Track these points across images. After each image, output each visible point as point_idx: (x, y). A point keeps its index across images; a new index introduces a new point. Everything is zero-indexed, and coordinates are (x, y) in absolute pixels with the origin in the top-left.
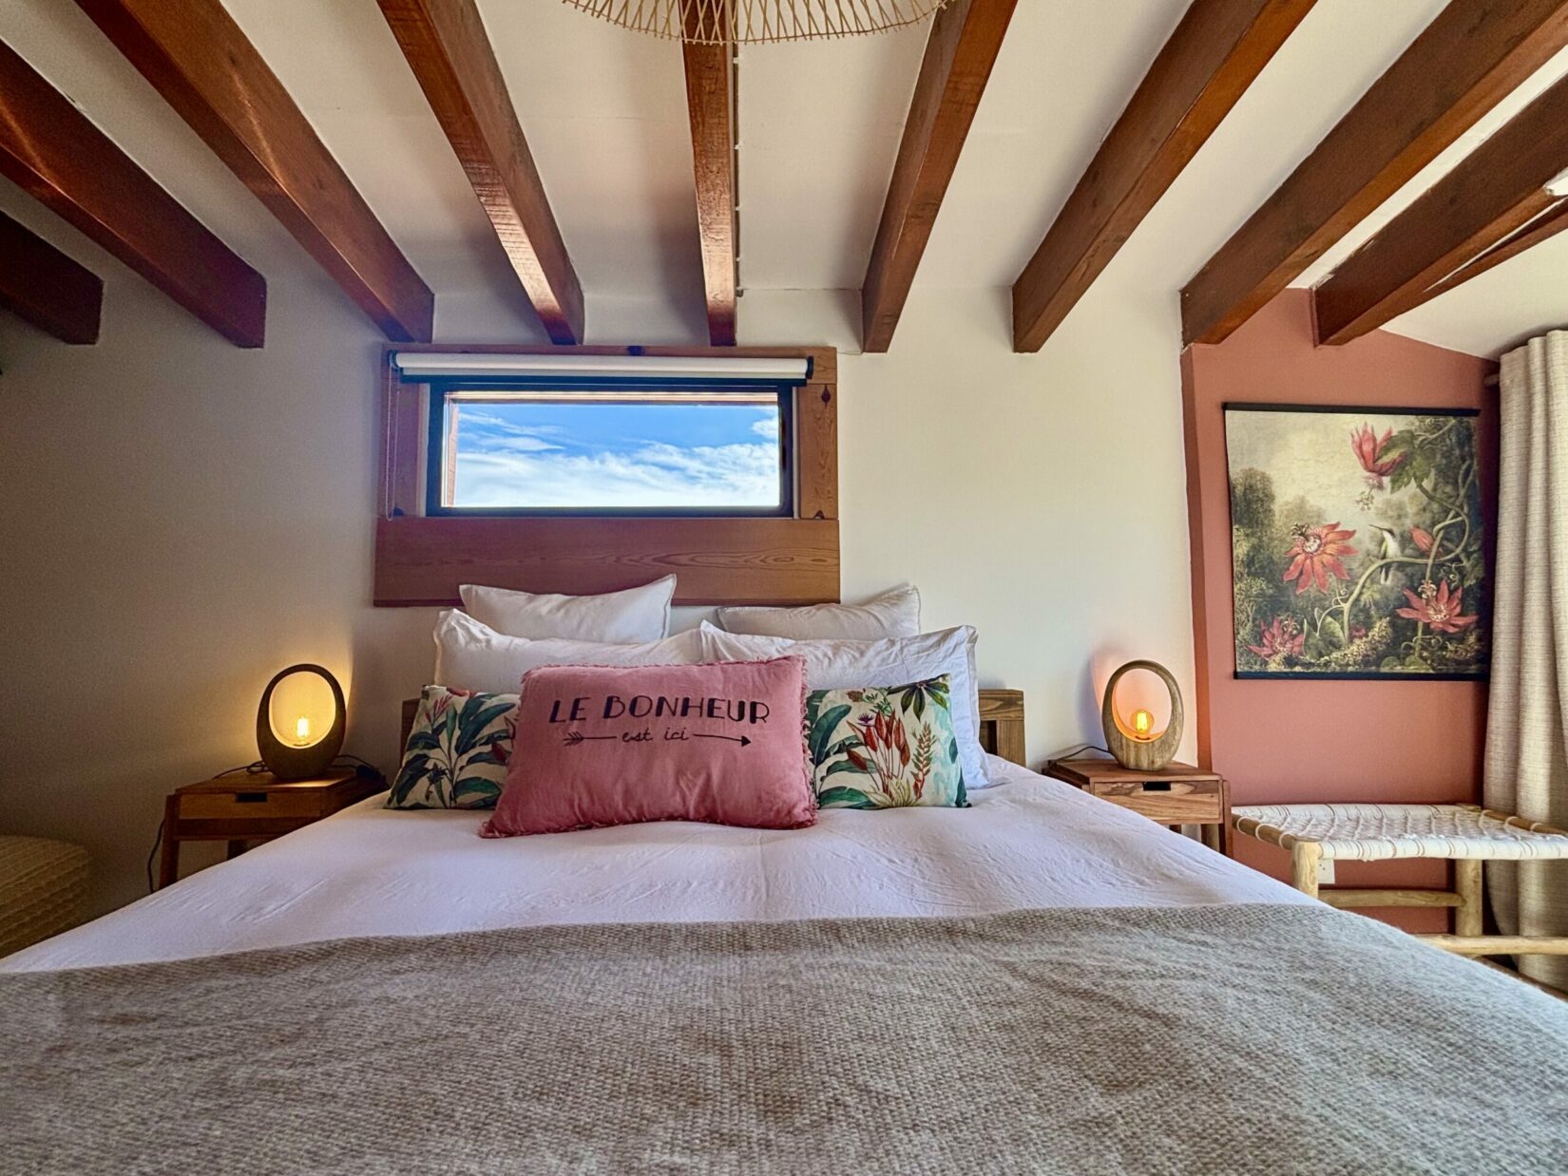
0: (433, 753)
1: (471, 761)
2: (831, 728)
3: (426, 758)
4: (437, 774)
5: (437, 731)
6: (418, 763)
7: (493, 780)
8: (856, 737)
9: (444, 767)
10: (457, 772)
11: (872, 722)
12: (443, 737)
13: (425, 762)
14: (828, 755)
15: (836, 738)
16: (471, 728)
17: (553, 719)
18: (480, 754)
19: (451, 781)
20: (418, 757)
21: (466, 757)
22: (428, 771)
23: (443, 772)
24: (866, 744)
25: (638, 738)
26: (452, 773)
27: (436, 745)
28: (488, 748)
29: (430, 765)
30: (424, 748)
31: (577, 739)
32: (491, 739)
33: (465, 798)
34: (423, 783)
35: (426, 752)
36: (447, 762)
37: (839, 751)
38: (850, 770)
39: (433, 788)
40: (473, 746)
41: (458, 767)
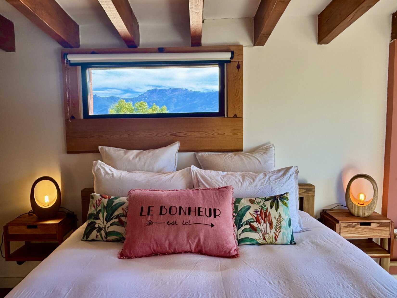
0: (97, 221)
1: (111, 225)
2: (243, 215)
3: (95, 223)
4: (99, 229)
5: (98, 213)
6: (92, 225)
7: (119, 232)
8: (253, 219)
9: (102, 227)
10: (107, 229)
11: (259, 213)
12: (101, 215)
13: (95, 225)
14: (242, 226)
15: (245, 219)
16: (110, 212)
17: (141, 215)
18: (114, 222)
19: (105, 232)
20: (92, 223)
21: (109, 223)
22: (96, 228)
23: (102, 229)
24: (257, 222)
25: (173, 224)
26: (105, 228)
27: (98, 218)
28: (117, 220)
29: (96, 226)
30: (94, 219)
31: (151, 223)
32: (118, 217)
33: (110, 238)
34: (95, 232)
35: (95, 221)
36: (103, 225)
37: (246, 224)
38: (250, 231)
39: (98, 234)
40: (112, 219)
41: (107, 227)
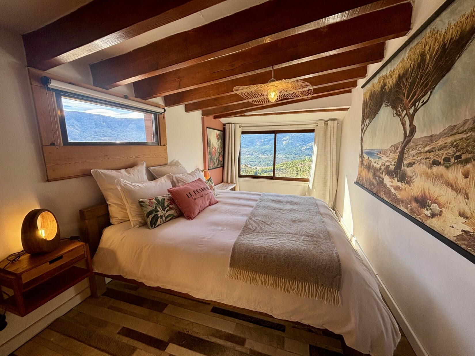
0: (158, 213)
4: (161, 217)
5: (156, 208)
6: (156, 216)
7: (172, 213)
9: (162, 215)
10: (165, 215)
12: (158, 209)
13: (158, 215)
16: (162, 205)
17: (189, 197)
18: (167, 210)
19: (165, 217)
22: (159, 217)
23: (163, 216)
25: (202, 196)
27: (158, 211)
30: (155, 213)
31: (195, 199)
32: (168, 206)
33: (167, 219)
34: (159, 220)
36: (162, 213)
40: (165, 209)
41: (165, 214)
